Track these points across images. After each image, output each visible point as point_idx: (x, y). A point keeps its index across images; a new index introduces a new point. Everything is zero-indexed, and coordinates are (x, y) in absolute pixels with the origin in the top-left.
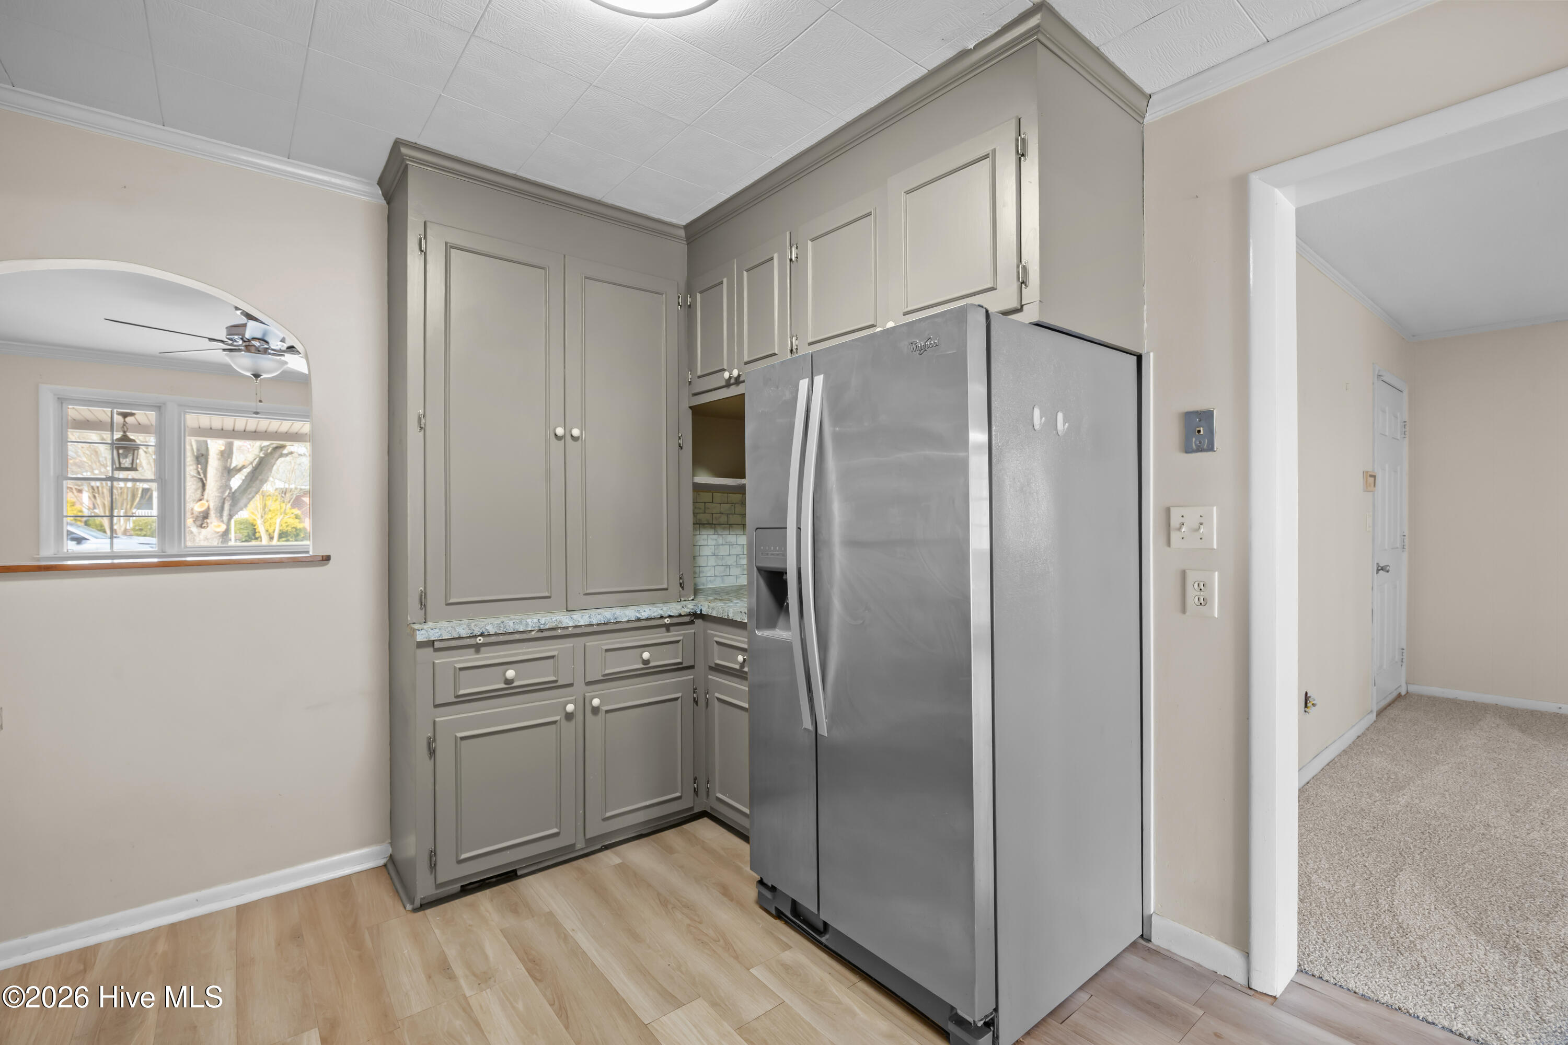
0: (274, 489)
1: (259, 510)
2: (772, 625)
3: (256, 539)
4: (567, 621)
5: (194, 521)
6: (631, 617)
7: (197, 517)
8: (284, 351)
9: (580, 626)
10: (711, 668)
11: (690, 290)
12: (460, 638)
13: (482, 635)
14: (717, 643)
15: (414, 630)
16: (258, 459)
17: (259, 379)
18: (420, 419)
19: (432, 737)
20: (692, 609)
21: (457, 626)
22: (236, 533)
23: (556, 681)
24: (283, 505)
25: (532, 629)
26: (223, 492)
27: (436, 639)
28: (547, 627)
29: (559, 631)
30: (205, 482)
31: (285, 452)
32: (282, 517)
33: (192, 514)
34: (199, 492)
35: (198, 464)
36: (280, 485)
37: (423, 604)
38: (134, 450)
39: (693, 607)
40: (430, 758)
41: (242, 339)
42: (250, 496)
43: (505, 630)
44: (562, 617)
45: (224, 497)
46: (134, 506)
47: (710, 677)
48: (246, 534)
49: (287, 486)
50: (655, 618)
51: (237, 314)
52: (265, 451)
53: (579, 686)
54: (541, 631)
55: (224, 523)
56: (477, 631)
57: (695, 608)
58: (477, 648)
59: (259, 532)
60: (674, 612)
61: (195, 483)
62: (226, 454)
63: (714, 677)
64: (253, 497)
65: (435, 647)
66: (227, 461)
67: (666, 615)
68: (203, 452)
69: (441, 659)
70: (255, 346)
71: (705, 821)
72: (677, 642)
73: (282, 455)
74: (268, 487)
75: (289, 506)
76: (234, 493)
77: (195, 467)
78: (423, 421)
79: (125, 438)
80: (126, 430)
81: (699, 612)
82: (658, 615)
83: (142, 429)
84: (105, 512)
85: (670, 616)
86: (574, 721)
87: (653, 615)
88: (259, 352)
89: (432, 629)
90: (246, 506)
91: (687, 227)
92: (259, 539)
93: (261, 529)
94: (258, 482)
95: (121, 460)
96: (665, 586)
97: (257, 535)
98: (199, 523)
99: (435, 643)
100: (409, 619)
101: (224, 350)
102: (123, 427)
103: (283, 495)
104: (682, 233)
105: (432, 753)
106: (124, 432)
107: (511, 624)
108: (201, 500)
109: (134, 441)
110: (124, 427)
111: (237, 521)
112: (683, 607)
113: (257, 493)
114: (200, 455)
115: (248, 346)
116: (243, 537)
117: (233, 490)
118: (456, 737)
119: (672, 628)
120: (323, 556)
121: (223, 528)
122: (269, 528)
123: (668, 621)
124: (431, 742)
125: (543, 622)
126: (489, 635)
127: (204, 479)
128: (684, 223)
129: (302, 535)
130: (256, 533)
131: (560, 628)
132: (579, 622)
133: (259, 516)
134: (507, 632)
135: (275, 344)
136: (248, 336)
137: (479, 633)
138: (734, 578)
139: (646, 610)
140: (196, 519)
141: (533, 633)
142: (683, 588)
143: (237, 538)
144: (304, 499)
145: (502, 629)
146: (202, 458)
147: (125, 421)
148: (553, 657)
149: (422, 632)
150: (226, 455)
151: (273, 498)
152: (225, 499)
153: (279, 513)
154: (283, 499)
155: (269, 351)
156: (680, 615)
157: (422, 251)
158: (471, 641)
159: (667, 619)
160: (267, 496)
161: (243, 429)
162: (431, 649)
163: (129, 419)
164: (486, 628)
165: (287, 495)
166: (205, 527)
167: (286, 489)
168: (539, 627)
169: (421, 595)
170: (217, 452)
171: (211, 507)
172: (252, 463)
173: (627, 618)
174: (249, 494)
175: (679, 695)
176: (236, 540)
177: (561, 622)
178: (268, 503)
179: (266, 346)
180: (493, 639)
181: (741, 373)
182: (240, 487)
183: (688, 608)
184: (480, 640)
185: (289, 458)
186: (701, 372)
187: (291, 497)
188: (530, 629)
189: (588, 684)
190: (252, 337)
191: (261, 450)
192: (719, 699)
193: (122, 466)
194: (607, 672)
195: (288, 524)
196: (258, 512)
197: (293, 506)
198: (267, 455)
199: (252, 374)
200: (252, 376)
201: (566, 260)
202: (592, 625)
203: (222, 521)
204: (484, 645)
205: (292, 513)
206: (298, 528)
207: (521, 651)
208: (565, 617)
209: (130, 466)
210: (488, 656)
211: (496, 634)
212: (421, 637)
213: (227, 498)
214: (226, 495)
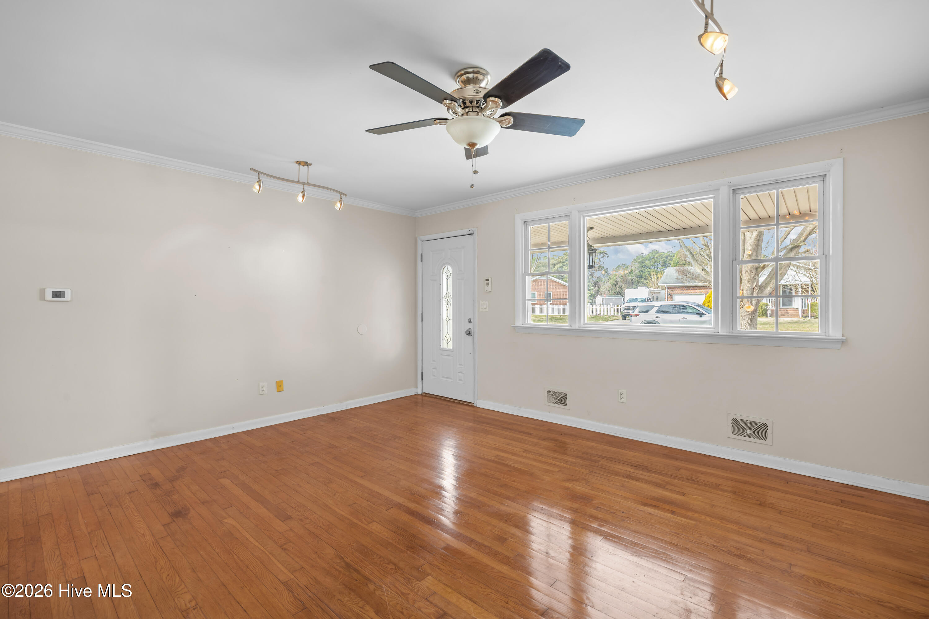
213: (755, 287)
214: (755, 285)
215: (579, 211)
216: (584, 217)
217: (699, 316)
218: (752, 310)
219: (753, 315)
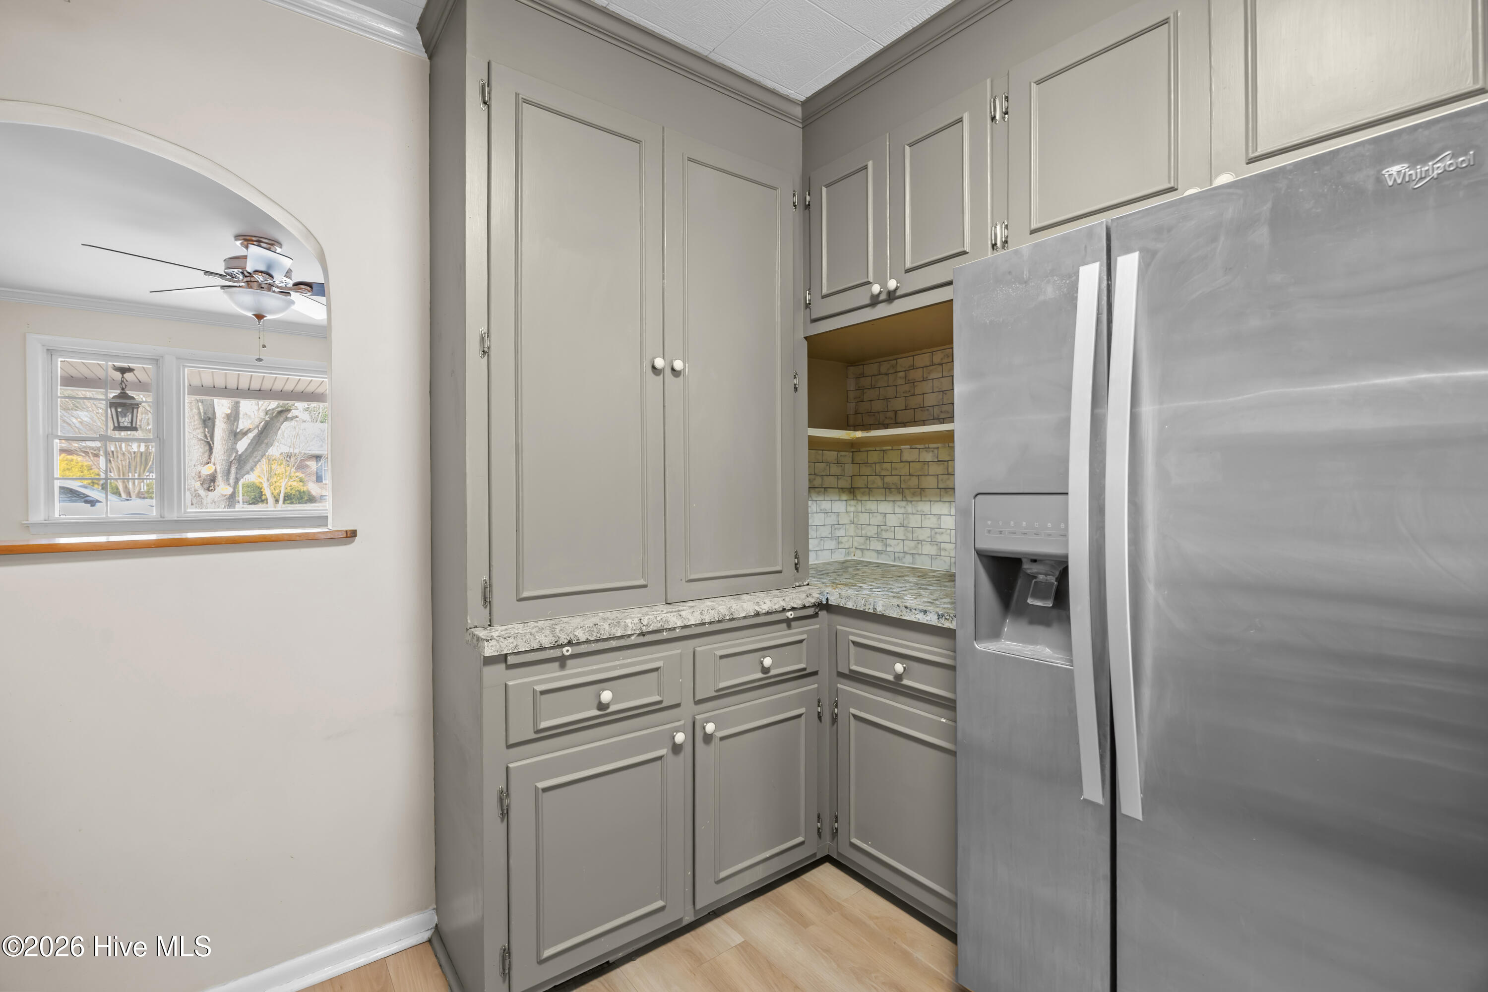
0: (280, 453)
1: (265, 474)
2: (996, 635)
3: (262, 501)
4: (674, 619)
5: (202, 484)
6: (750, 611)
7: (205, 479)
8: (290, 289)
9: (690, 626)
10: (841, 675)
11: (807, 185)
12: (542, 649)
13: (570, 643)
14: (854, 643)
15: (479, 639)
16: (263, 423)
17: (262, 320)
18: (483, 339)
19: (505, 790)
20: (818, 598)
21: (537, 632)
22: (243, 496)
23: (660, 702)
24: (288, 468)
25: (632, 633)
26: (230, 456)
27: (510, 652)
28: (650, 629)
29: (665, 634)
30: (212, 445)
31: (290, 415)
32: (287, 480)
33: (200, 477)
34: (206, 455)
35: (205, 428)
36: (286, 450)
37: (487, 601)
38: (133, 409)
39: (818, 595)
40: (502, 820)
41: (243, 273)
42: (256, 460)
43: (599, 635)
44: (668, 615)
45: (231, 460)
46: (147, 470)
47: (839, 686)
48: (253, 497)
49: (291, 451)
50: (776, 612)
51: (236, 245)
52: (270, 414)
53: (688, 707)
54: (643, 634)
55: (231, 487)
56: (564, 639)
57: (821, 597)
58: (562, 661)
59: (265, 495)
60: (797, 603)
61: (202, 446)
62: (233, 417)
63: (845, 687)
64: (259, 461)
65: (509, 663)
66: (233, 424)
67: (789, 607)
68: (210, 416)
69: (517, 680)
70: (258, 282)
71: (827, 868)
72: (801, 641)
73: (287, 419)
74: (274, 451)
75: (293, 470)
76: (240, 456)
77: (202, 430)
78: (487, 343)
79: (123, 395)
80: (124, 387)
81: (824, 602)
82: (779, 607)
83: (142, 386)
84: (119, 475)
85: (793, 609)
86: (682, 754)
87: (774, 607)
88: (263, 289)
89: (505, 638)
90: (252, 469)
91: (805, 104)
92: (265, 501)
93: (267, 492)
94: (263, 446)
95: (120, 418)
96: (778, 568)
97: (263, 497)
98: (206, 486)
99: (509, 658)
100: (469, 621)
101: (223, 287)
102: (121, 383)
103: (288, 459)
104: (798, 111)
105: (505, 813)
106: (123, 389)
107: (606, 627)
108: (208, 463)
109: (133, 398)
110: (123, 385)
111: (244, 484)
112: (807, 597)
113: (262, 456)
114: (208, 419)
115: (249, 279)
116: (250, 499)
117: (239, 453)
118: (536, 788)
119: (793, 624)
120: (346, 532)
121: (229, 491)
122: (273, 491)
123: (791, 615)
124: (504, 796)
125: (645, 623)
126: (579, 643)
127: (211, 443)
128: (803, 98)
129: (306, 498)
130: (262, 495)
131: (666, 629)
132: (689, 621)
133: (265, 480)
134: (602, 637)
135: (279, 279)
136: (249, 269)
137: (566, 641)
138: (828, 553)
139: (766, 601)
140: (203, 482)
141: (633, 638)
142: (797, 569)
143: (245, 501)
144: (308, 463)
145: (595, 634)
146: (208, 421)
147: (123, 377)
148: (656, 669)
149: (492, 643)
150: (232, 419)
151: (278, 462)
152: (231, 462)
153: (284, 477)
154: (288, 463)
155: (274, 289)
156: (804, 607)
157: (485, 103)
158: (556, 653)
159: (791, 612)
160: (273, 460)
161: (246, 387)
162: (503, 666)
163: (128, 376)
164: (575, 633)
165: (292, 459)
166: (212, 490)
167: (291, 453)
168: (641, 629)
169: (485, 588)
170: (223, 415)
171: (218, 470)
172: (258, 427)
173: (745, 613)
174: (256, 457)
175: (802, 710)
176: (244, 502)
177: (668, 622)
178: (273, 467)
179: (270, 281)
180: (583, 648)
181: (899, 285)
182: (246, 449)
183: (813, 597)
184: (567, 651)
185: (293, 423)
186: (827, 290)
187: (296, 461)
188: (629, 633)
189: (698, 702)
190: (254, 270)
191: (267, 414)
192: (855, 716)
193: (121, 425)
194: (722, 685)
195: (293, 486)
196: (264, 476)
197: (297, 470)
198: (272, 419)
199: (254, 315)
200: (253, 317)
201: (665, 134)
202: (704, 624)
203: (229, 484)
204: (573, 656)
205: (297, 477)
206: (302, 490)
207: (617, 663)
208: (672, 614)
209: (129, 425)
210: (577, 672)
211: (588, 642)
212: (489, 651)
213: (234, 461)
214: (233, 458)
215: (178, 358)
216: (184, 366)
217: (89, 505)
218: (230, 493)
219: (232, 500)
